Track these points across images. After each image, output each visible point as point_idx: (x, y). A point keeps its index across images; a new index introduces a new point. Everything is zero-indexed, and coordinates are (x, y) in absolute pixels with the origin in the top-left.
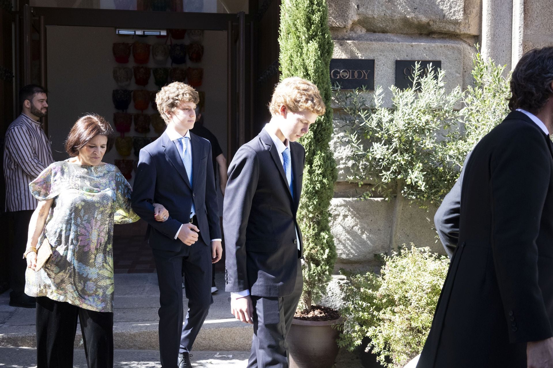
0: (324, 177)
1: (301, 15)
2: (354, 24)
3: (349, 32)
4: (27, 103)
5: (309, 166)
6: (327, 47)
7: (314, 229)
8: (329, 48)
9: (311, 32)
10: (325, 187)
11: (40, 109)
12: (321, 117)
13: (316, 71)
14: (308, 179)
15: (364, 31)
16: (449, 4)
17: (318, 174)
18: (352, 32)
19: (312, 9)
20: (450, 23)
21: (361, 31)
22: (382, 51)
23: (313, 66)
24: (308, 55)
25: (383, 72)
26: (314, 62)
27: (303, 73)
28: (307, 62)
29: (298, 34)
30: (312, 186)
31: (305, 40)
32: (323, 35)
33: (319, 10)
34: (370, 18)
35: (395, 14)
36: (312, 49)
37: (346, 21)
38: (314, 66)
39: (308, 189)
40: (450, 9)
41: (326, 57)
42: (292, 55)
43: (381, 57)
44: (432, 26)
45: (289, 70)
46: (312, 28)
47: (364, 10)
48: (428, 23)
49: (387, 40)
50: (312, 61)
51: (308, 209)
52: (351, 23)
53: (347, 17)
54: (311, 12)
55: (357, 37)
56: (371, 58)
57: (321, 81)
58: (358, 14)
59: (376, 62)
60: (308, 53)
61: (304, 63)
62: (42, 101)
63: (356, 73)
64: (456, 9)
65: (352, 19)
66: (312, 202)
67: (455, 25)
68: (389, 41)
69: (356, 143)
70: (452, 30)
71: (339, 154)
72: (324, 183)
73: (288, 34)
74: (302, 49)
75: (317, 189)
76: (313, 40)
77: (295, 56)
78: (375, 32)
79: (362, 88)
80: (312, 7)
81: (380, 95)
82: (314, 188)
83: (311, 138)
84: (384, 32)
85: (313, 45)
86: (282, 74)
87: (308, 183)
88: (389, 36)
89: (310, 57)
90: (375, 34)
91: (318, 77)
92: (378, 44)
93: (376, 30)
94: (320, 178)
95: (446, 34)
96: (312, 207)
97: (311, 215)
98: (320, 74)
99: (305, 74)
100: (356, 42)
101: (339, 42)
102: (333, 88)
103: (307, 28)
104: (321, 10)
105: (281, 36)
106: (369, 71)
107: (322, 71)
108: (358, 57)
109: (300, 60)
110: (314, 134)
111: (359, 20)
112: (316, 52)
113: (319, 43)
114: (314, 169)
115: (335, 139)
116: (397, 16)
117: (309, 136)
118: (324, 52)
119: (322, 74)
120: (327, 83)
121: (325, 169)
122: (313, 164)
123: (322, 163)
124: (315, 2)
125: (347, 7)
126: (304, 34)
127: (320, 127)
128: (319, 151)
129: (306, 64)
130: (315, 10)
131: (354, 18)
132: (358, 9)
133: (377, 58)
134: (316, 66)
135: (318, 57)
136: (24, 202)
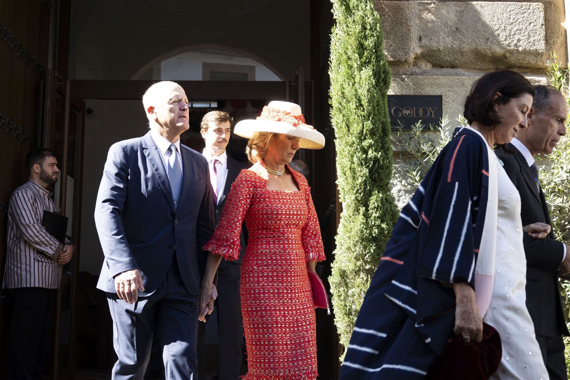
0: (382, 222)
1: (353, 42)
2: (417, 58)
3: (411, 66)
4: (36, 168)
5: (364, 208)
6: (383, 76)
8: (385, 77)
9: (363, 60)
10: (384, 233)
11: (51, 174)
12: (378, 154)
13: (369, 102)
14: (363, 224)
15: (429, 66)
16: (527, 33)
17: (375, 217)
18: (416, 67)
19: (365, 34)
20: (529, 54)
21: (426, 66)
22: (450, 86)
23: (366, 96)
24: (361, 84)
25: (453, 109)
26: (368, 91)
27: (356, 103)
28: (360, 91)
29: (350, 63)
30: (368, 231)
31: (357, 68)
32: (378, 61)
33: (372, 35)
34: (436, 51)
35: (464, 45)
36: (365, 76)
37: (407, 53)
38: (368, 95)
39: (364, 235)
40: (528, 38)
41: (382, 87)
42: (344, 86)
43: (450, 93)
44: (509, 59)
45: (340, 104)
46: (365, 55)
47: (427, 42)
48: (504, 55)
49: (456, 74)
50: (366, 90)
51: (363, 259)
52: (413, 57)
53: (408, 49)
54: (364, 37)
55: (421, 73)
56: (437, 94)
57: (376, 112)
58: (421, 47)
59: (443, 98)
60: (361, 81)
61: (357, 94)
62: (52, 165)
64: (536, 38)
65: (414, 52)
66: (368, 249)
67: (536, 56)
68: (460, 76)
70: (533, 62)
72: (383, 229)
73: (339, 64)
74: (354, 78)
75: (374, 235)
76: (366, 67)
77: (346, 86)
78: (442, 67)
79: (429, 126)
80: (365, 33)
82: (371, 234)
83: (366, 177)
84: (453, 66)
85: (367, 72)
86: (332, 107)
87: (363, 227)
88: (459, 70)
89: (363, 85)
90: (442, 69)
91: (373, 107)
92: (445, 78)
93: (443, 65)
94: (377, 222)
95: (527, 68)
96: (369, 256)
97: (368, 267)
98: (375, 104)
99: (358, 104)
100: (420, 77)
101: (399, 77)
102: (394, 128)
103: (359, 55)
104: (375, 35)
105: (331, 67)
106: (436, 108)
107: (378, 102)
108: (423, 93)
109: (352, 90)
110: (370, 172)
111: (422, 54)
112: (369, 80)
113: (373, 70)
114: (370, 211)
115: (399, 187)
116: (466, 47)
117: (364, 174)
118: (380, 82)
119: (378, 105)
120: (384, 117)
121: (383, 212)
122: (369, 207)
123: (380, 205)
124: (369, 27)
125: (408, 39)
126: (356, 60)
127: (377, 165)
128: (376, 192)
129: (359, 94)
130: (368, 35)
131: (417, 51)
132: (421, 41)
133: (444, 94)
134: (370, 95)
135: (373, 86)
136: (24, 278)
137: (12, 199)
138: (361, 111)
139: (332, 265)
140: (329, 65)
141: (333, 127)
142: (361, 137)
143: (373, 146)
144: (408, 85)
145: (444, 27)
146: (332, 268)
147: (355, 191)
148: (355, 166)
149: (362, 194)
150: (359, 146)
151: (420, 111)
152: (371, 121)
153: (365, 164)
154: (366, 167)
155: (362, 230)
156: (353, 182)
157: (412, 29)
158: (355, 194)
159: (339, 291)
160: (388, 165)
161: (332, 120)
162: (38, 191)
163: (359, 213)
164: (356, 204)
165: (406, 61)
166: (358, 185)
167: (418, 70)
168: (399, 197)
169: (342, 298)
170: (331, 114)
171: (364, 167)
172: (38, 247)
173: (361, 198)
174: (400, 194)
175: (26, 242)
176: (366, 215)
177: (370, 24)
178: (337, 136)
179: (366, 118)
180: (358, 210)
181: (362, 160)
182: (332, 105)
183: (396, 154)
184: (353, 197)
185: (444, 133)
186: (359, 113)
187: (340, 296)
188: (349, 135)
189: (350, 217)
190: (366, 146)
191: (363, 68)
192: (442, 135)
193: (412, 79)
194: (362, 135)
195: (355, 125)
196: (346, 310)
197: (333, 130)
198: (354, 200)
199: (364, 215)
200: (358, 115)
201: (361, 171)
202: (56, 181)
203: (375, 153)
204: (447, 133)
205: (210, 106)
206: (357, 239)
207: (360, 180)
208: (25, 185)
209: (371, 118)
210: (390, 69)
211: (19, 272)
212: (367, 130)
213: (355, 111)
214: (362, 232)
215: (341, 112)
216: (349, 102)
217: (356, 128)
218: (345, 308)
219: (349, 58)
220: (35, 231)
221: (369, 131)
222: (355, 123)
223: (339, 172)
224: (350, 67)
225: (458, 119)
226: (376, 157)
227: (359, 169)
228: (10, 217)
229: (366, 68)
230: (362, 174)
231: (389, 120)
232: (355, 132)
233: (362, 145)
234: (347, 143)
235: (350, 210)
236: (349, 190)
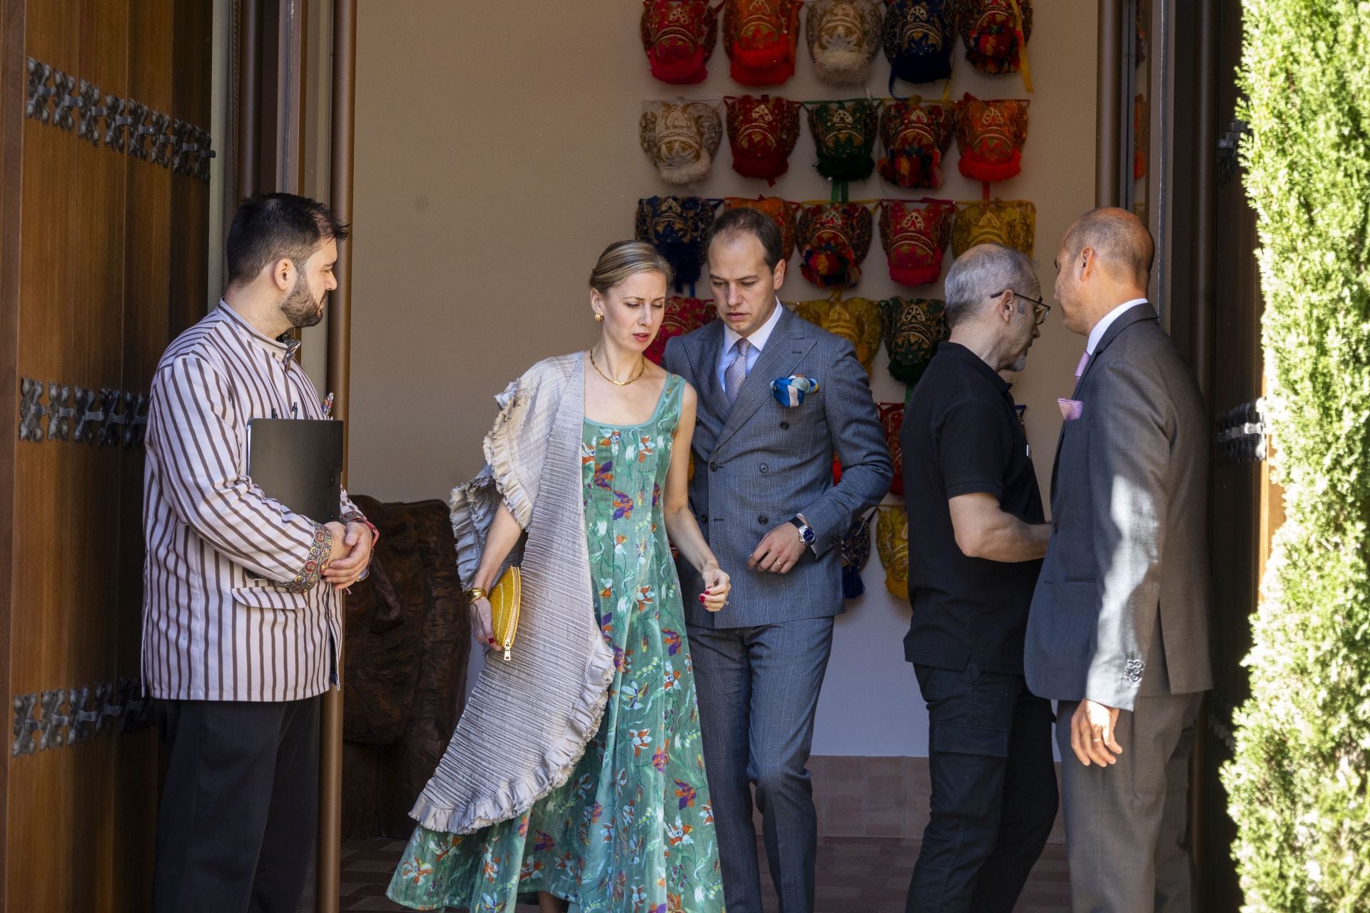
14: (1358, 585)
27: (1338, 124)
28: (1355, 79)
39: (1356, 628)
42: (1295, 49)
45: (1279, 116)
60: (1360, 42)
61: (1343, 86)
74: (1334, 25)
86: (1250, 133)
87: (1355, 598)
99: (1346, 131)
109: (1327, 75)
129: (1352, 88)
136: (198, 667)
138: (1358, 155)
139: (1238, 717)
141: (1251, 204)
142: (1358, 253)
146: (1236, 728)
147: (1327, 461)
148: (1331, 362)
149: (1355, 471)
150: (1347, 289)
155: (1352, 608)
156: (1322, 427)
158: (1329, 471)
159: (1260, 822)
161: (1248, 180)
164: (1330, 507)
166: (1342, 441)
169: (1272, 847)
170: (1245, 158)
173: (1352, 485)
178: (1265, 236)
180: (1339, 529)
181: (1358, 342)
182: (1248, 123)
184: (1323, 483)
186: (1349, 164)
187: (1262, 839)
188: (1314, 240)
194: (1361, 247)
195: (1336, 205)
196: (1283, 893)
197: (1254, 215)
198: (1325, 493)
200: (1345, 169)
201: (1353, 387)
206: (1327, 646)
207: (1348, 422)
211: (184, 643)
213: (1333, 155)
214: (1350, 615)
215: (1282, 152)
217: (1337, 218)
218: (1281, 884)
222: (1335, 197)
227: (1348, 380)
230: (1356, 400)
232: (1334, 233)
233: (1359, 284)
234: (1303, 275)
235: (1310, 524)
236: (1309, 452)
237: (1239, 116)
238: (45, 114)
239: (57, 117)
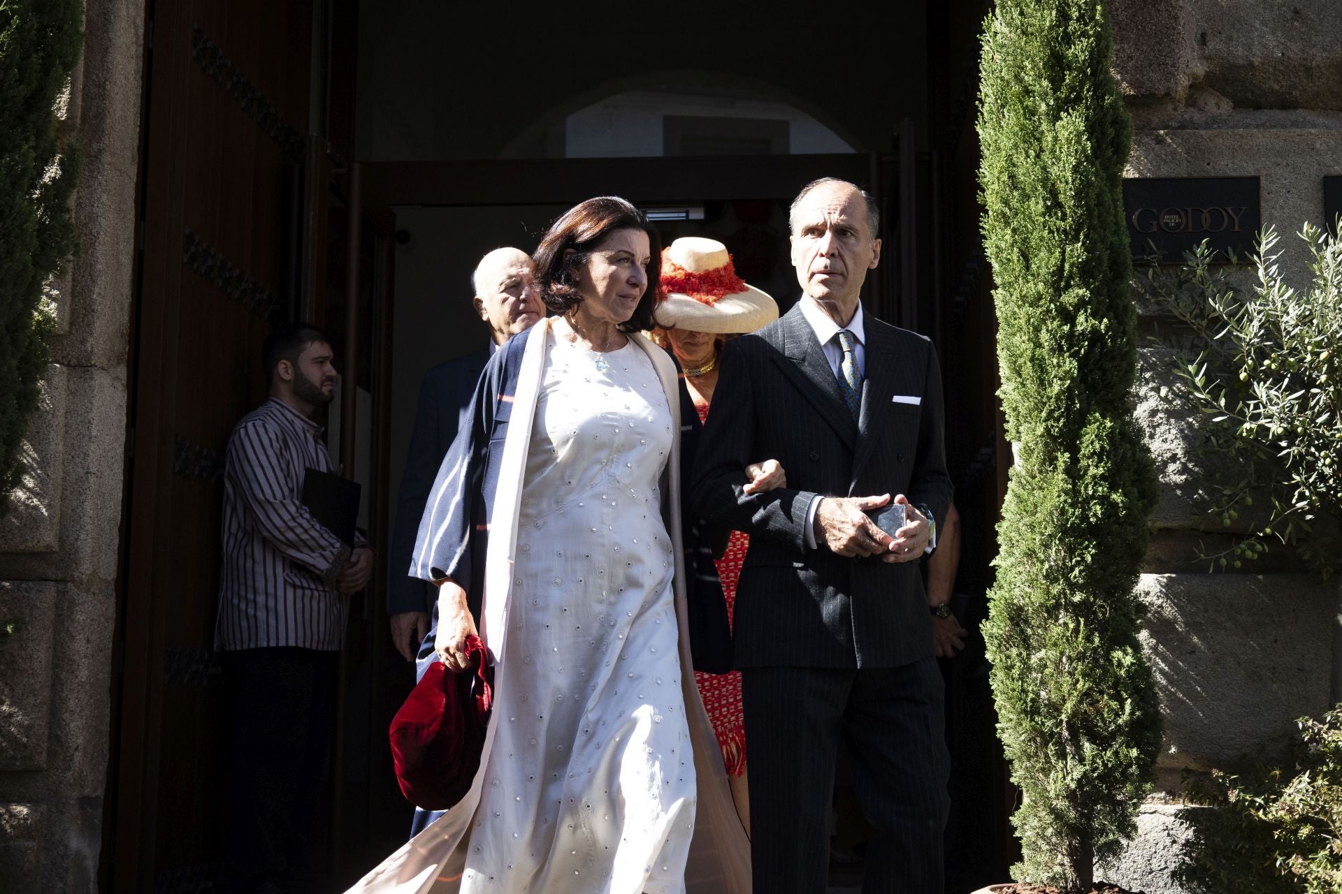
0: (1113, 488)
2: (1195, 87)
3: (1181, 108)
4: (284, 369)
5: (1067, 455)
6: (1111, 132)
7: (1088, 639)
9: (1063, 93)
10: (1116, 514)
11: (318, 384)
12: (1100, 322)
13: (1078, 196)
15: (1226, 106)
17: (1094, 477)
18: (1192, 109)
19: (1065, 32)
21: (1217, 106)
22: (1280, 154)
23: (1070, 181)
24: (1058, 152)
25: (1286, 210)
26: (1075, 170)
27: (1045, 199)
28: (1054, 171)
29: (1029, 102)
30: (1078, 512)
31: (1048, 115)
32: (1098, 97)
33: (1084, 34)
34: (1242, 67)
35: (1314, 51)
36: (1066, 134)
37: (1169, 76)
38: (1073, 181)
39: (1067, 520)
41: (1109, 159)
42: (1014, 158)
43: (1279, 170)
45: (1006, 202)
46: (1067, 81)
47: (1221, 46)
49: (1295, 124)
50: (1069, 167)
51: (1067, 579)
52: (1186, 83)
53: (1173, 66)
54: (1063, 38)
55: (1206, 123)
56: (1247, 174)
57: (1096, 222)
58: (1207, 58)
59: (1263, 182)
60: (1057, 145)
61: (1048, 179)
62: (321, 361)
63: (1206, 215)
65: (1187, 71)
66: (1079, 555)
68: (1304, 127)
69: (1205, 387)
71: (1166, 446)
72: (1114, 505)
73: (1003, 106)
74: (1039, 140)
75: (1093, 520)
76: (1071, 111)
77: (1020, 159)
78: (1258, 107)
79: (1227, 252)
80: (1067, 28)
81: (1269, 252)
82: (1084, 518)
83: (1072, 379)
84: (1286, 103)
85: (1071, 124)
86: (986, 212)
87: (1065, 501)
88: (1301, 114)
89: (1063, 157)
90: (1259, 111)
91: (1088, 210)
92: (1267, 134)
93: (1262, 101)
94: (1100, 489)
96: (1080, 572)
97: (1077, 598)
98: (1092, 203)
99: (1049, 203)
100: (1203, 132)
101: (1152, 134)
102: (1137, 260)
103: (1052, 81)
104: (1091, 32)
105: (982, 114)
106: (1244, 208)
107: (1099, 195)
108: (1211, 171)
109: (1036, 169)
110: (1080, 368)
111: (1208, 75)
112: (1079, 142)
113: (1087, 119)
114: (1083, 463)
115: (1152, 403)
116: (1319, 57)
117: (1066, 372)
118: (1104, 146)
119: (1100, 204)
120: (1116, 233)
121: (1115, 464)
122: (1079, 450)
123: (1108, 448)
124: (1075, 14)
125: (1173, 41)
126: (1044, 96)
127: (1097, 350)
128: (1097, 415)
129: (1053, 177)
130: (1074, 33)
131: (1195, 70)
132: (1205, 44)
133: (1265, 172)
134: (1080, 179)
135: (1087, 157)
136: (262, 626)
137: (233, 441)
138: (1057, 219)
139: (990, 593)
140: (976, 110)
141: (988, 259)
142: (1059, 282)
143: (1089, 303)
144: (1174, 153)
145: (1264, 8)
146: (989, 600)
147: (1044, 414)
148: (1045, 352)
149: (1062, 420)
150: (1052, 306)
151: (1203, 216)
152: (1083, 244)
153: (1069, 350)
154: (1069, 357)
155: (1064, 507)
156: (1039, 393)
157: (1182, 14)
158: (1045, 421)
159: (1008, 657)
160: (1127, 349)
161: (987, 244)
162: (291, 423)
163: (1055, 468)
164: (1046, 444)
165: (1168, 94)
166: (1053, 400)
167: (1197, 117)
168: (1154, 427)
169: (1016, 672)
170: (983, 228)
171: (1067, 354)
172: (292, 552)
173: (1060, 429)
174: (1155, 419)
175: (265, 542)
176: (1073, 472)
177: (1079, 7)
178: (998, 280)
179: (1070, 236)
180: (1052, 460)
181: (1061, 337)
182: (985, 206)
183: (1146, 324)
184: (1040, 430)
185: (1266, 269)
186: (1052, 224)
187: (1009, 668)
188: (1030, 277)
189: (1034, 477)
190: (1070, 304)
191: (1063, 114)
192: (1261, 273)
193: (1182, 139)
194: (1061, 278)
195: (1043, 254)
196: (1025, 702)
197: (990, 266)
198: (1042, 436)
199: (1067, 471)
200: (1049, 228)
201: (1059, 366)
202: (331, 399)
203: (1093, 321)
204: (1274, 268)
205: (687, 216)
206: (1048, 532)
207: (1056, 388)
208: (261, 410)
209: (1082, 237)
210: (1128, 115)
211: (251, 611)
212: (1072, 265)
213: (1042, 220)
214: (1063, 512)
215: (1007, 224)
216: (1029, 197)
217: (1044, 262)
218: (1024, 696)
219: (1027, 92)
220: (287, 517)
221: (1077, 267)
222: (1043, 248)
223: (1004, 370)
224: (1031, 112)
225: (1301, 233)
226: (1095, 331)
227: (1055, 361)
228: (228, 486)
229: (1069, 114)
230: (1061, 374)
231: (1127, 240)
232: (1043, 271)
233: (1061, 303)
234: (1023, 298)
235: (1033, 460)
236: (1030, 411)
237: (980, 201)
238: (195, 266)
239: (203, 271)
